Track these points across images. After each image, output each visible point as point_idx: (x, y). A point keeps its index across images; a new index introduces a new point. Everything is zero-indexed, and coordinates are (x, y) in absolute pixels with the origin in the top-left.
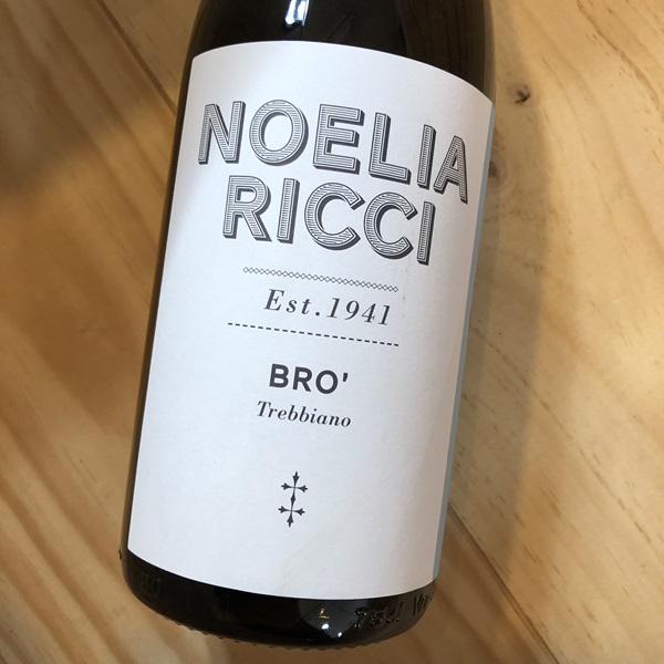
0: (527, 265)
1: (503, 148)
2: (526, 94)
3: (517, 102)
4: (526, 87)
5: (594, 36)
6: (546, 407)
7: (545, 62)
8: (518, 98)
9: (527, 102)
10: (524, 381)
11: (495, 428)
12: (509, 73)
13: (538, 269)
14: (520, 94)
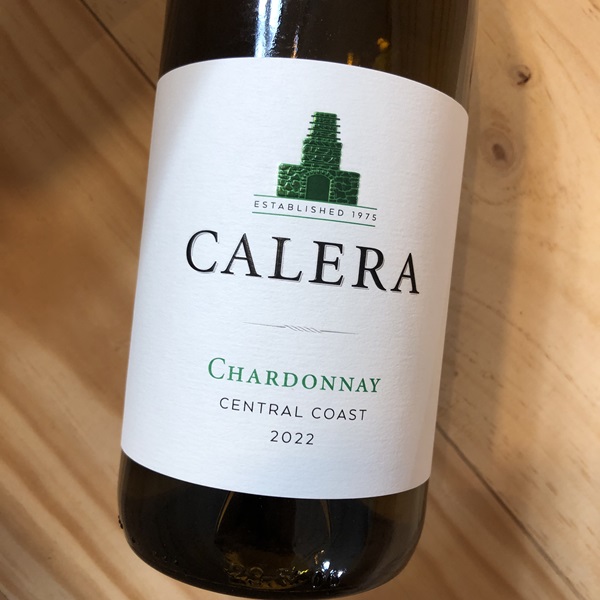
0: (541, 244)
1: (509, 131)
2: (527, 75)
3: (519, 84)
4: (527, 68)
5: (591, 11)
6: (569, 378)
7: (544, 41)
8: (520, 79)
9: (529, 82)
10: (547, 356)
11: (523, 404)
12: (509, 55)
13: (552, 247)
14: (521, 75)
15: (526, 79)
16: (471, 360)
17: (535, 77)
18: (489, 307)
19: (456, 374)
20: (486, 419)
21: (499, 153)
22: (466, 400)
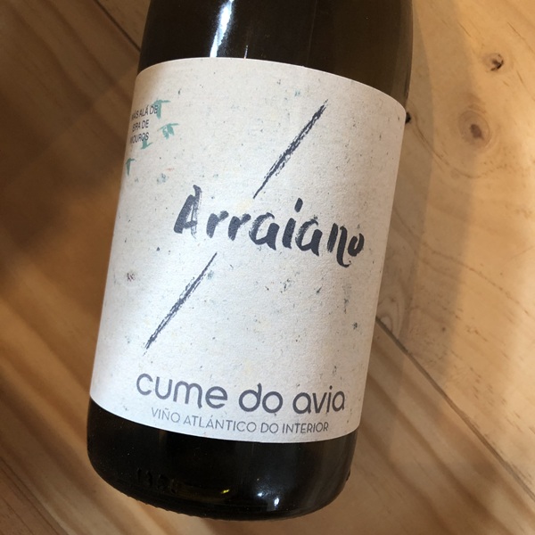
15: (499, 66)
16: (457, 317)
17: (507, 63)
18: (472, 269)
19: (444, 329)
20: (472, 369)
21: (476, 132)
22: (453, 352)
